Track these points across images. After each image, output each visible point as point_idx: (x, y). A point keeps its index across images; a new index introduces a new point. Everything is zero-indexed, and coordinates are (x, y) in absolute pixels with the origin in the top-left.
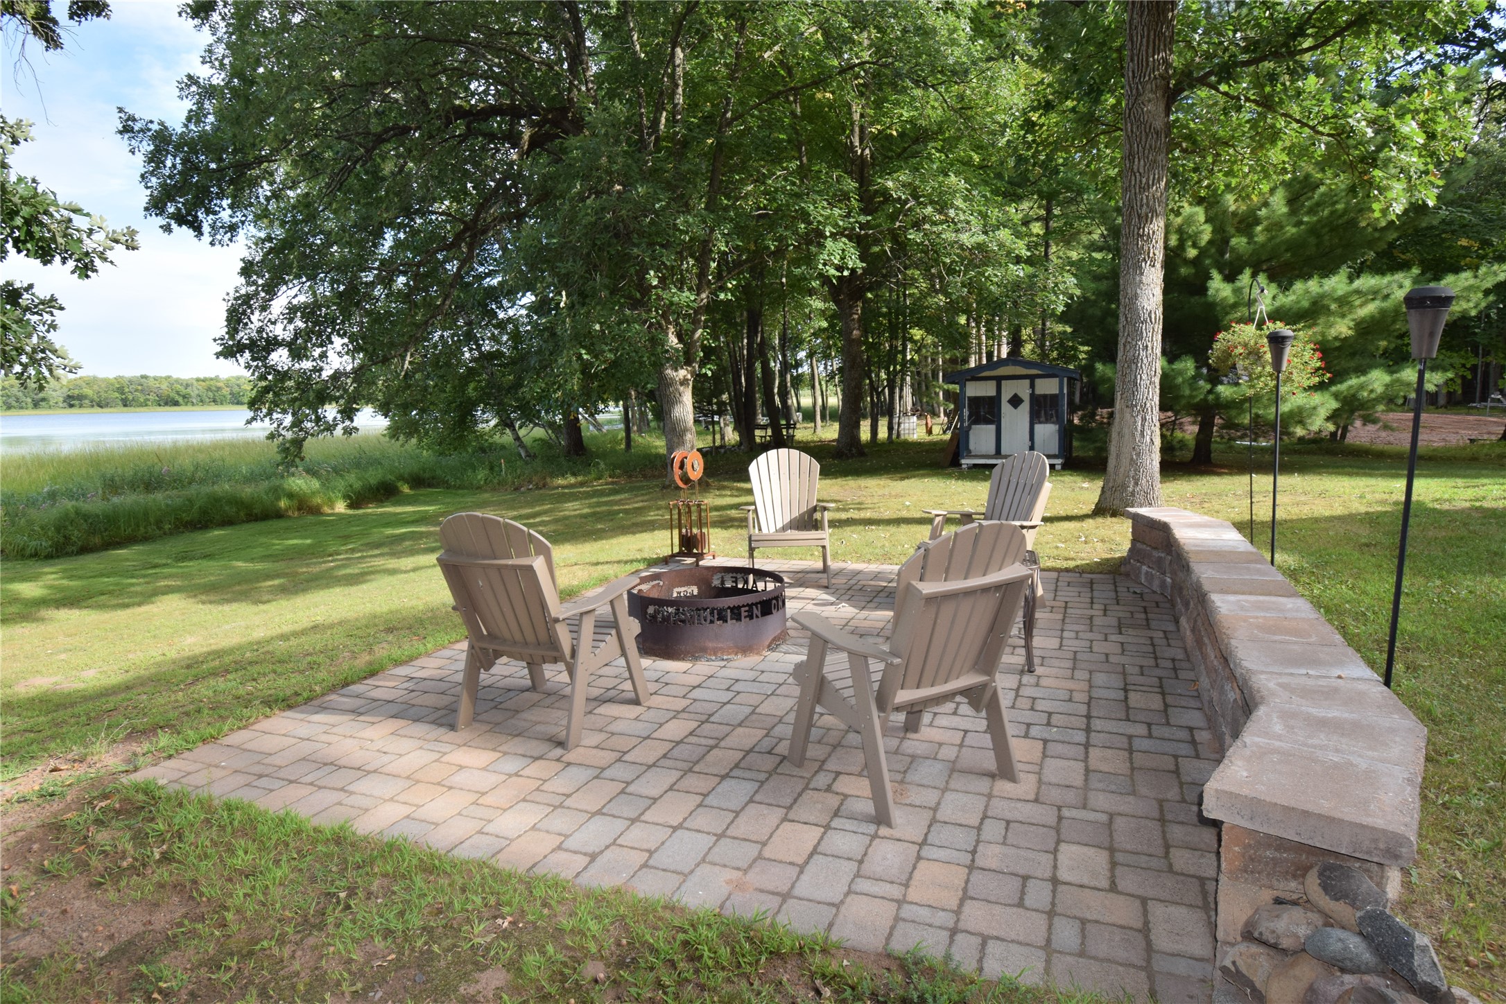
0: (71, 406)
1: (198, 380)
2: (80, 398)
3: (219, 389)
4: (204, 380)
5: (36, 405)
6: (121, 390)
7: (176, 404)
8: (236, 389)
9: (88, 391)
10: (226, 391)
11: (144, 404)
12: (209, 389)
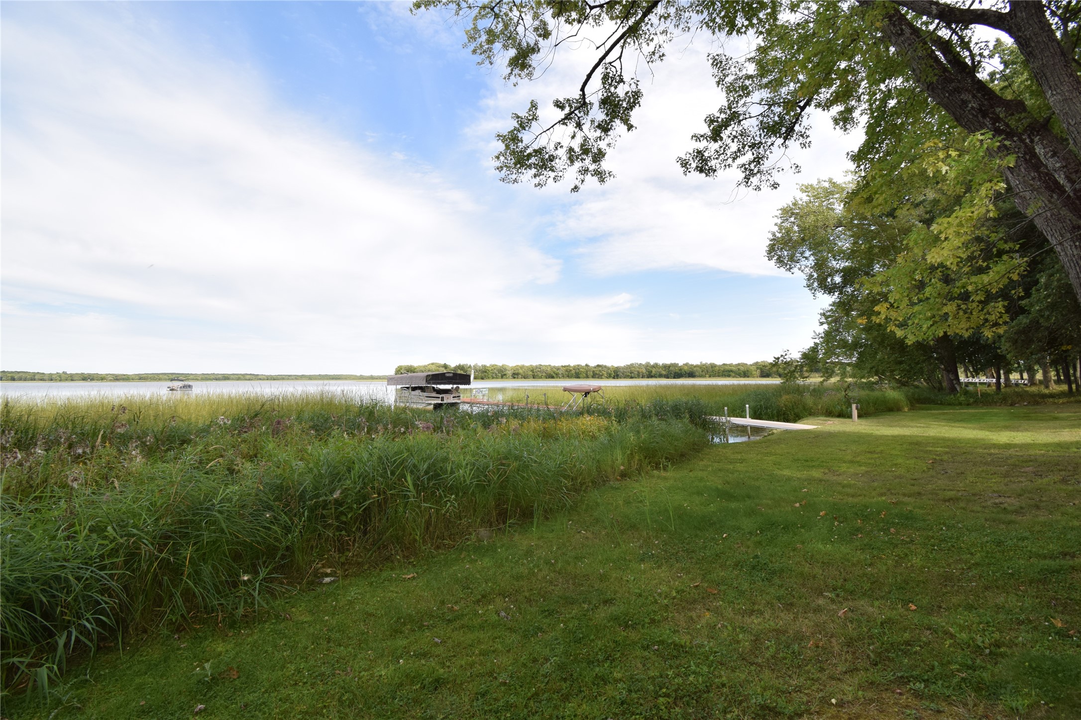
0: (514, 378)
1: (562, 366)
2: (518, 374)
3: (571, 370)
4: (565, 367)
5: (502, 377)
6: (532, 371)
7: (553, 377)
8: (577, 371)
9: (521, 371)
10: (573, 372)
11: (541, 378)
12: (566, 371)
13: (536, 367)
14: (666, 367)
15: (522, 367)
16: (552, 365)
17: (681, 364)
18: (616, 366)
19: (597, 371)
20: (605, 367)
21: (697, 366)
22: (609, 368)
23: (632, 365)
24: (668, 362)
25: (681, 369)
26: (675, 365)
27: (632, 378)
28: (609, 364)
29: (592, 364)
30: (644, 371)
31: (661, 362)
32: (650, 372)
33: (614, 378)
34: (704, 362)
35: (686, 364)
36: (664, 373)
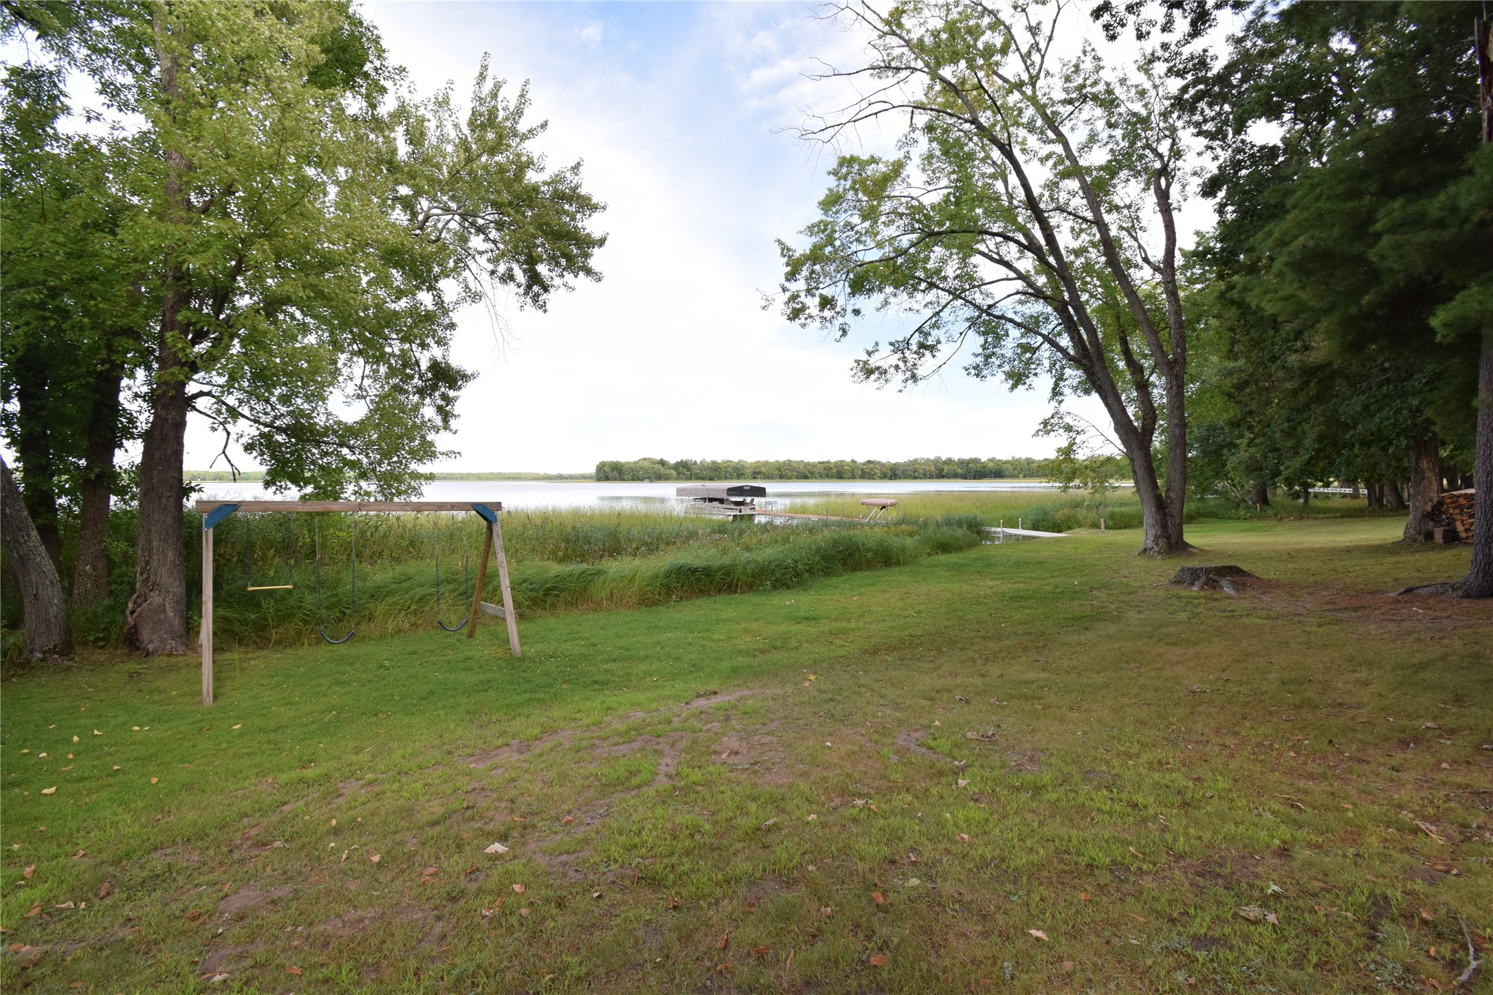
13: (784, 463)
14: (962, 463)
15: (766, 463)
16: (806, 460)
17: (984, 459)
18: (893, 461)
19: (867, 468)
20: (879, 463)
21: (1007, 462)
22: (883, 465)
23: (916, 460)
24: (966, 457)
25: (984, 465)
26: (976, 461)
27: (915, 478)
28: (884, 460)
29: (861, 459)
30: (933, 469)
31: (956, 457)
32: (941, 470)
33: (890, 478)
34: (1017, 457)
35: (992, 460)
36: (959, 471)
